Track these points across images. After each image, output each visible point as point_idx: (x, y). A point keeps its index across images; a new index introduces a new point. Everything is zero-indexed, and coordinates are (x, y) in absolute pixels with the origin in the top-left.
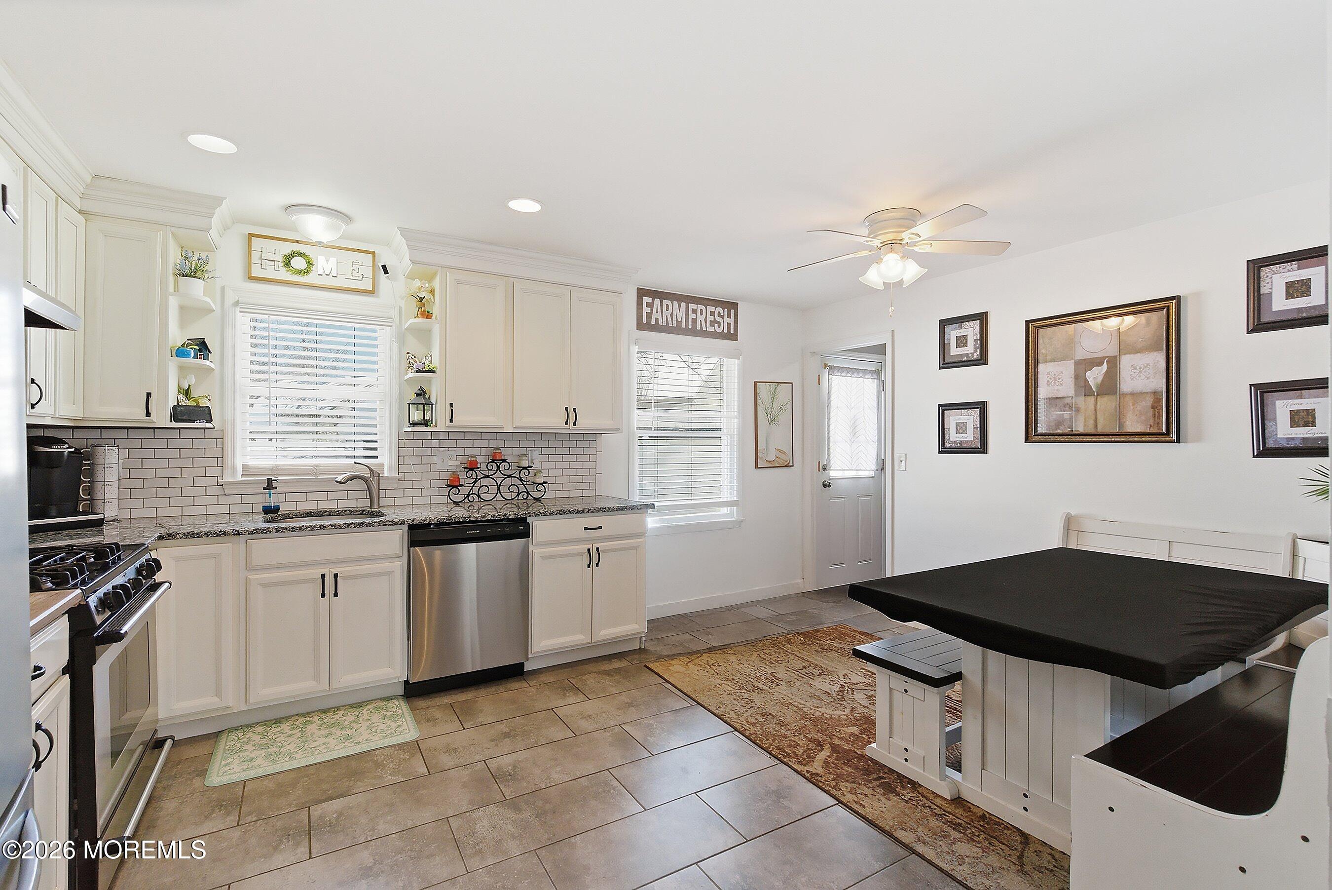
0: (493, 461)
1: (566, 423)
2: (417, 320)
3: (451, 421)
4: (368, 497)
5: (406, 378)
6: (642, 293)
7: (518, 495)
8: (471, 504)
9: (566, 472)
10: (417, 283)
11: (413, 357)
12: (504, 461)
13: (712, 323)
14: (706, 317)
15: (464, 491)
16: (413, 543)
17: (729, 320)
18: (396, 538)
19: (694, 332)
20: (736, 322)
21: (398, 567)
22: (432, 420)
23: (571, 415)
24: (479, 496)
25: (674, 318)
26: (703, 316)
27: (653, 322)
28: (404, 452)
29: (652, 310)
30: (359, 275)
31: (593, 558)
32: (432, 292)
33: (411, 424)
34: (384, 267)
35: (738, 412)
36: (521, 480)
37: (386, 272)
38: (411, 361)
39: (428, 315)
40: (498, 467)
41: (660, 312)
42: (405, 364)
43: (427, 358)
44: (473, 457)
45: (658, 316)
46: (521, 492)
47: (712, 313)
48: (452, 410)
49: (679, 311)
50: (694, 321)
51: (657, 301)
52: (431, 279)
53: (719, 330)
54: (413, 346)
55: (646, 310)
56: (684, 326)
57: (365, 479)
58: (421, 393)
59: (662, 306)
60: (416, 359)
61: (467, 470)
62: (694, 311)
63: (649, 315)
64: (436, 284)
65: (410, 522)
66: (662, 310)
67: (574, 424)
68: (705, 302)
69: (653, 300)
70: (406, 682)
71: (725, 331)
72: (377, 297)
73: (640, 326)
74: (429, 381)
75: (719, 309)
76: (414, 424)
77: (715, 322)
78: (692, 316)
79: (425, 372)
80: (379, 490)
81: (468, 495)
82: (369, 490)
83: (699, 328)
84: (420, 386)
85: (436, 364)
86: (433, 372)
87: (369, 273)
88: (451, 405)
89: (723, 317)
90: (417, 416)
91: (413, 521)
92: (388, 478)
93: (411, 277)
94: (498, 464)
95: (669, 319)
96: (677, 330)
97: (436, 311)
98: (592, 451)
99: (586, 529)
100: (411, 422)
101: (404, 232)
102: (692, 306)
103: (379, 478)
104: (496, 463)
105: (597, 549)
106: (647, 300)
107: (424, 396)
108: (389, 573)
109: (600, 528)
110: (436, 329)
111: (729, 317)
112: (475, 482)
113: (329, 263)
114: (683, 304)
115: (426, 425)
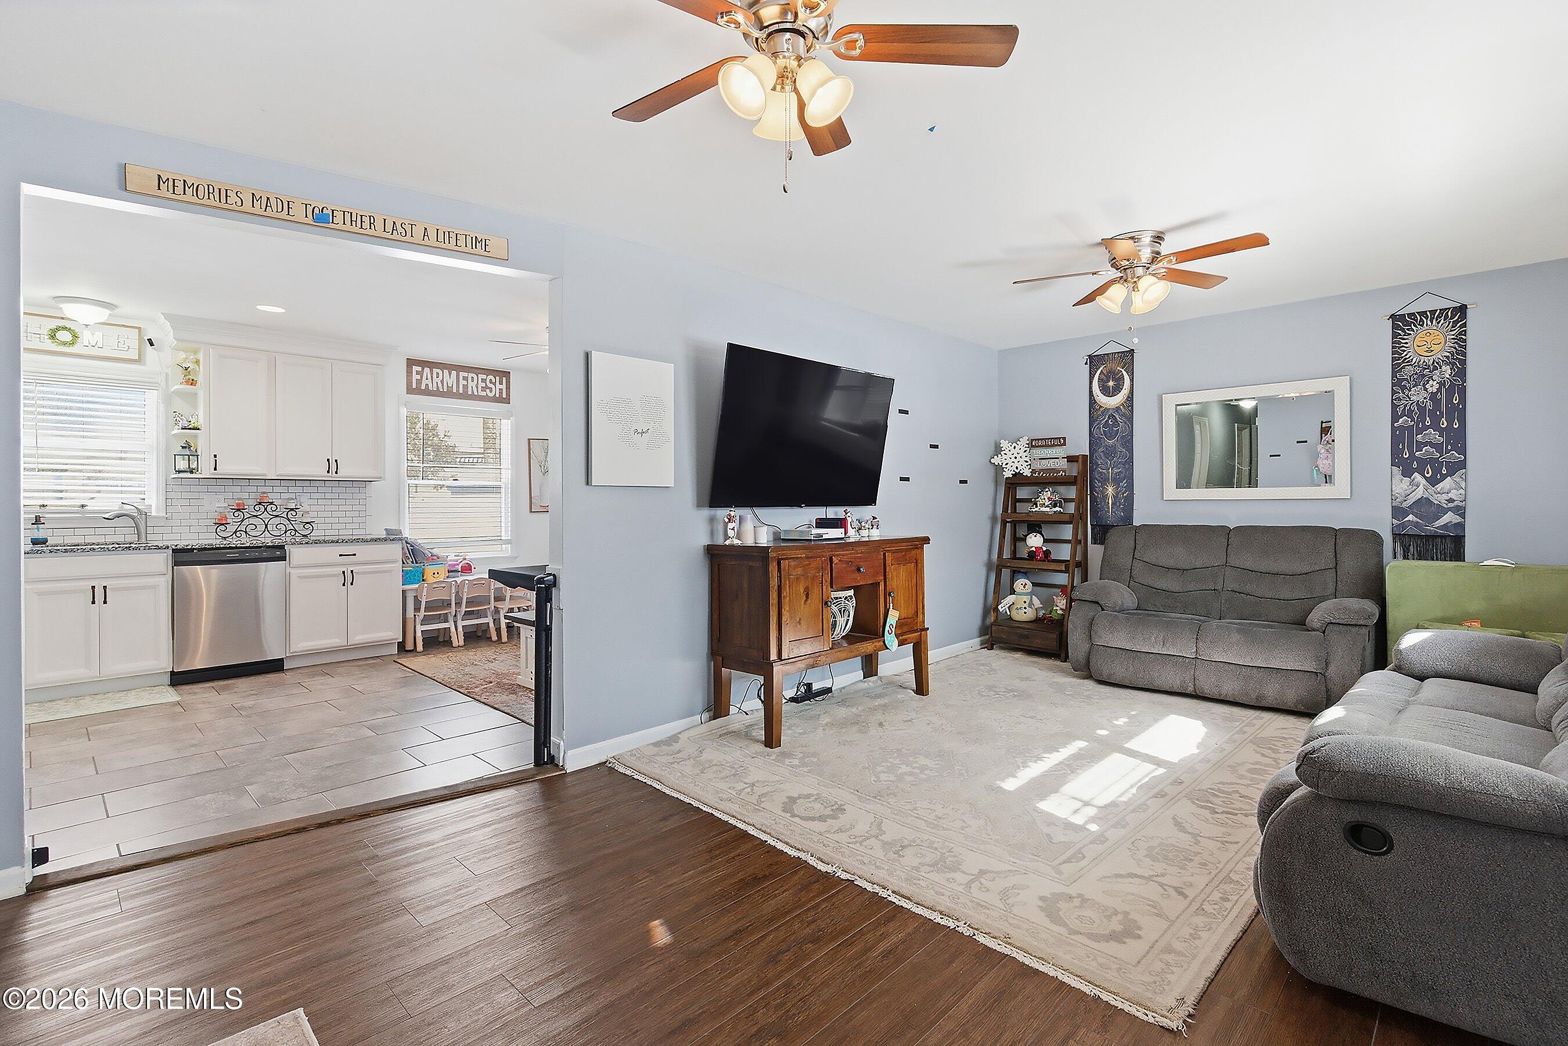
0: (260, 503)
1: (328, 472)
2: (181, 386)
3: (215, 469)
4: (136, 533)
5: (173, 433)
6: (411, 363)
7: (286, 532)
8: (239, 539)
9: (334, 514)
10: (182, 355)
11: (180, 416)
12: (272, 503)
13: (484, 389)
14: (478, 383)
15: (231, 528)
16: (176, 563)
17: (501, 387)
18: (162, 561)
19: (465, 396)
20: (508, 388)
21: (163, 584)
22: (198, 469)
23: (332, 465)
24: (246, 532)
25: (445, 384)
26: (474, 383)
27: (423, 387)
28: (170, 495)
29: (422, 377)
30: (124, 346)
31: (348, 579)
32: (197, 362)
33: (176, 471)
34: (150, 340)
35: (511, 464)
36: (289, 520)
37: (152, 344)
38: (178, 419)
39: (193, 383)
40: (266, 509)
41: (430, 379)
42: (172, 421)
43: (193, 416)
44: (240, 500)
45: (429, 382)
46: (288, 530)
47: (484, 381)
48: (216, 461)
49: (450, 379)
50: (465, 387)
51: (427, 370)
52: (196, 352)
53: (491, 395)
54: (181, 406)
55: (415, 377)
56: (455, 391)
57: (133, 518)
58: (187, 446)
59: (432, 374)
60: (183, 417)
61: (234, 511)
62: (465, 379)
63: (419, 382)
64: (201, 356)
65: (173, 547)
66: (432, 377)
67: (336, 473)
68: (476, 371)
69: (423, 369)
70: (172, 673)
71: (497, 396)
72: (144, 365)
73: (410, 390)
74: (196, 436)
75: (491, 377)
76: (180, 472)
77: (487, 387)
78: (462, 382)
79: (189, 429)
80: (146, 527)
81: (235, 532)
82: (137, 527)
83: (470, 393)
84: (186, 441)
85: (200, 421)
86: (199, 429)
87: (135, 344)
88: (215, 456)
89: (495, 384)
90: (182, 464)
91: (176, 546)
92: (155, 517)
93: (176, 349)
94: (266, 506)
95: (440, 385)
96: (449, 394)
97: (200, 379)
98: (360, 496)
99: (340, 555)
100: (177, 470)
101: (167, 316)
102: (462, 374)
103: (146, 518)
104: (264, 506)
105: (352, 571)
106: (415, 368)
107: (189, 448)
108: (154, 587)
109: (355, 555)
110: (201, 394)
111: (501, 383)
112: (242, 521)
113: (94, 336)
114: (454, 373)
115: (192, 472)
